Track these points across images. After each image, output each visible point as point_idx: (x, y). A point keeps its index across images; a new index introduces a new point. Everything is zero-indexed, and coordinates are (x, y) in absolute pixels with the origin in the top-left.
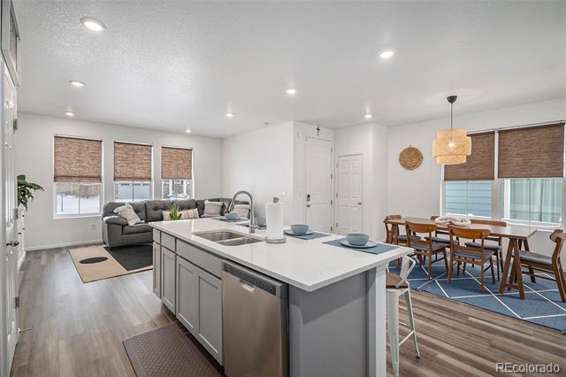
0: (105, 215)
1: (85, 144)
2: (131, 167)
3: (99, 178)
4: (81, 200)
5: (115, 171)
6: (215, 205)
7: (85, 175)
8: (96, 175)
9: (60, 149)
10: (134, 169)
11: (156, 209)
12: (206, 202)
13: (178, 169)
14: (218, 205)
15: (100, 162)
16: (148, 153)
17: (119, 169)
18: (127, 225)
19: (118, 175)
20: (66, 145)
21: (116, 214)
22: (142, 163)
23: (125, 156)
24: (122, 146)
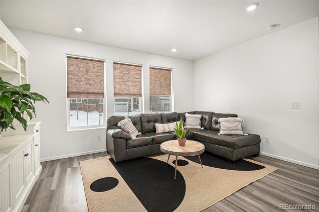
0: (109, 128)
1: (91, 64)
2: (126, 85)
3: (102, 94)
4: (89, 113)
5: (115, 88)
6: (195, 117)
7: (91, 91)
8: (100, 91)
9: (72, 68)
10: (129, 87)
11: (149, 122)
12: (187, 115)
13: (161, 86)
14: (198, 118)
15: (103, 80)
16: (138, 72)
17: (117, 86)
18: (130, 138)
19: (117, 92)
20: (77, 65)
21: (120, 128)
22: (134, 82)
23: (122, 75)
24: (119, 66)
